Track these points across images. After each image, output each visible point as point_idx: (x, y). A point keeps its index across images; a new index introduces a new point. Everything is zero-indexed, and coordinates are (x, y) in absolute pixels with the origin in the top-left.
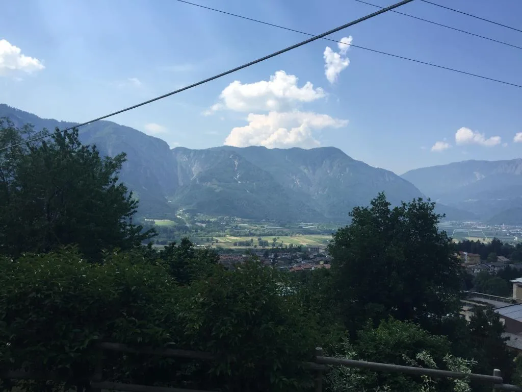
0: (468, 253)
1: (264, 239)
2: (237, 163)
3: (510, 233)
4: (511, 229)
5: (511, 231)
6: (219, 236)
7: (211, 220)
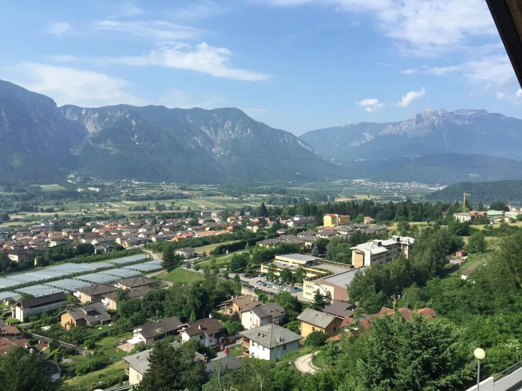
0: (339, 215)
1: (161, 203)
2: (134, 123)
3: (391, 189)
4: (393, 185)
5: (393, 188)
6: (114, 201)
7: (106, 184)
